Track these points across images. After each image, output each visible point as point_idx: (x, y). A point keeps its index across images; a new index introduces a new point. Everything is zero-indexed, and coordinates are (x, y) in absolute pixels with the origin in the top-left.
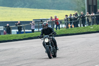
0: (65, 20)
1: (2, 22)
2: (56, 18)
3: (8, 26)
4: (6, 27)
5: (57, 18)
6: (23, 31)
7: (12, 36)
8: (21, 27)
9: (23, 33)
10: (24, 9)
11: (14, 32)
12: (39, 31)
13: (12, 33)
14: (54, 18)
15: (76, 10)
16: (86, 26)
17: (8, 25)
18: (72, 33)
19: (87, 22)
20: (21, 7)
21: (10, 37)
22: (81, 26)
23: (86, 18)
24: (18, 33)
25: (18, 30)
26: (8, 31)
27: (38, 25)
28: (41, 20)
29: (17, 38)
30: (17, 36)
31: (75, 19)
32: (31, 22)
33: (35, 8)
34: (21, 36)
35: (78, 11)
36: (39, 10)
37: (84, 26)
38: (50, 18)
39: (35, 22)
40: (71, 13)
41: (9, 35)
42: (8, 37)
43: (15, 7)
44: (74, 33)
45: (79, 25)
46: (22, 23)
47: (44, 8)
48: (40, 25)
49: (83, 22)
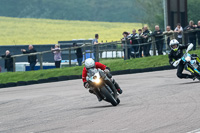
4: (3, 57)
6: (38, 64)
7: (16, 76)
8: (35, 57)
9: (38, 68)
10: (39, 20)
11: (20, 68)
12: (70, 65)
13: (17, 70)
15: (144, 22)
16: (164, 54)
17: (8, 52)
18: (137, 68)
20: (34, 16)
21: (13, 76)
22: (155, 54)
24: (27, 68)
25: (28, 64)
27: (67, 52)
29: (26, 80)
30: (26, 76)
33: (62, 18)
34: (35, 75)
35: (150, 24)
36: (72, 22)
39: (61, 47)
41: (11, 73)
42: (8, 78)
43: (21, 17)
44: (142, 68)
45: (151, 52)
46: (36, 48)
47: (80, 19)
48: (72, 52)
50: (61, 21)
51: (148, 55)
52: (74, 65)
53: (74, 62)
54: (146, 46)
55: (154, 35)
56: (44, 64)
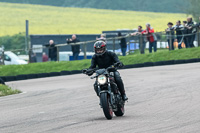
0: (168, 33)
1: (41, 37)
2: (148, 28)
3: (53, 45)
4: (47, 46)
5: (151, 28)
6: (81, 54)
7: (60, 65)
8: (78, 47)
9: (82, 58)
10: (84, 9)
11: (64, 57)
13: (61, 59)
14: (144, 28)
15: (189, 13)
17: (51, 42)
18: (181, 58)
20: (78, 6)
21: (56, 66)
22: (199, 45)
24: (71, 58)
25: (71, 53)
26: (53, 54)
27: (111, 42)
28: (120, 33)
29: (70, 69)
30: (70, 65)
31: (187, 31)
32: (99, 36)
33: (107, 8)
34: (78, 65)
35: (194, 15)
36: (116, 11)
38: (136, 29)
39: (107, 37)
40: (179, 19)
41: (54, 63)
42: (51, 67)
43: (66, 6)
44: (186, 58)
45: (195, 43)
46: (80, 37)
47: (125, 9)
48: (117, 42)
50: (105, 11)
51: (192, 46)
52: (119, 55)
53: (118, 52)
54: (190, 37)
55: (198, 26)
56: (88, 54)
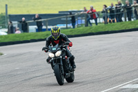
1: (16, 16)
3: (24, 22)
4: (20, 22)
6: (44, 27)
7: (30, 35)
9: (45, 30)
12: (67, 28)
13: (30, 31)
14: (88, 9)
16: (132, 20)
18: (113, 30)
19: (134, 15)
21: (27, 36)
22: (126, 20)
23: (133, 9)
26: (24, 28)
27: (65, 19)
29: (36, 38)
34: (42, 35)
37: (130, 19)
41: (26, 34)
42: (24, 37)
44: (117, 30)
45: (123, 19)
48: (68, 19)
49: (129, 15)
51: (121, 21)
52: (70, 28)
53: (70, 25)
54: (119, 15)
55: (125, 7)
56: (49, 27)
